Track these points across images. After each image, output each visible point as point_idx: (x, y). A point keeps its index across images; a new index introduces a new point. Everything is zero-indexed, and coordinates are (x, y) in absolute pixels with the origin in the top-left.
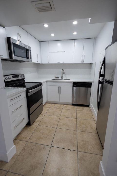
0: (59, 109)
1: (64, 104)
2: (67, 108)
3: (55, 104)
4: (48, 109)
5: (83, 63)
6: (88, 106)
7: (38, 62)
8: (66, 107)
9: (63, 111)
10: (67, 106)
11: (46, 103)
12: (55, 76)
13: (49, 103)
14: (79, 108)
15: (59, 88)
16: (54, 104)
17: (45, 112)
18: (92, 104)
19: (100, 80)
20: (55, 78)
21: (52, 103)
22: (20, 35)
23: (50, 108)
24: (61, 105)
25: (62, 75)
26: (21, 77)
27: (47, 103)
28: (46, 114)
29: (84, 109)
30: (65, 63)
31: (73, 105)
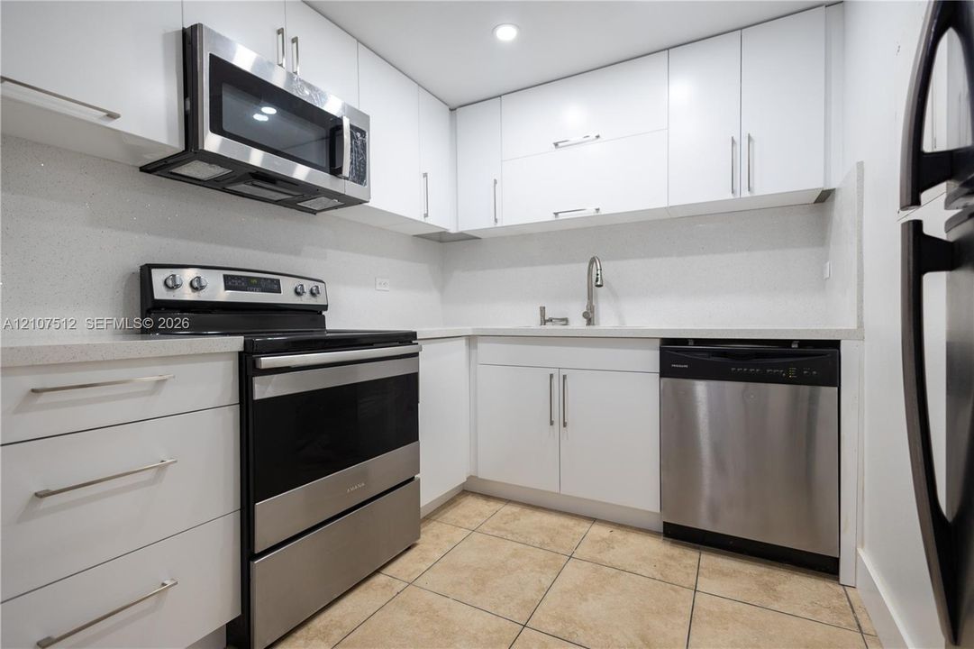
0: (541, 555)
1: (593, 520)
2: (607, 557)
3: (528, 511)
4: (459, 535)
5: (746, 194)
6: (826, 567)
7: (426, 215)
8: (609, 543)
9: (574, 574)
10: (618, 534)
11: (465, 491)
12: (543, 310)
13: (488, 497)
14: (723, 574)
15: (558, 384)
16: (515, 509)
17: (424, 560)
18: (864, 556)
19: (917, 225)
20: (544, 321)
21: (508, 501)
22: (295, 40)
23: (476, 536)
24: (569, 522)
25: (590, 297)
26: (298, 293)
27: (474, 493)
28: (420, 582)
29: (779, 588)
30: (603, 212)
31: (676, 533)
